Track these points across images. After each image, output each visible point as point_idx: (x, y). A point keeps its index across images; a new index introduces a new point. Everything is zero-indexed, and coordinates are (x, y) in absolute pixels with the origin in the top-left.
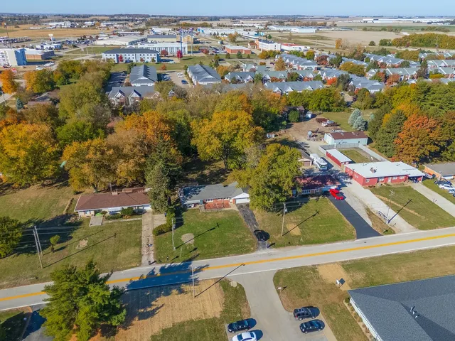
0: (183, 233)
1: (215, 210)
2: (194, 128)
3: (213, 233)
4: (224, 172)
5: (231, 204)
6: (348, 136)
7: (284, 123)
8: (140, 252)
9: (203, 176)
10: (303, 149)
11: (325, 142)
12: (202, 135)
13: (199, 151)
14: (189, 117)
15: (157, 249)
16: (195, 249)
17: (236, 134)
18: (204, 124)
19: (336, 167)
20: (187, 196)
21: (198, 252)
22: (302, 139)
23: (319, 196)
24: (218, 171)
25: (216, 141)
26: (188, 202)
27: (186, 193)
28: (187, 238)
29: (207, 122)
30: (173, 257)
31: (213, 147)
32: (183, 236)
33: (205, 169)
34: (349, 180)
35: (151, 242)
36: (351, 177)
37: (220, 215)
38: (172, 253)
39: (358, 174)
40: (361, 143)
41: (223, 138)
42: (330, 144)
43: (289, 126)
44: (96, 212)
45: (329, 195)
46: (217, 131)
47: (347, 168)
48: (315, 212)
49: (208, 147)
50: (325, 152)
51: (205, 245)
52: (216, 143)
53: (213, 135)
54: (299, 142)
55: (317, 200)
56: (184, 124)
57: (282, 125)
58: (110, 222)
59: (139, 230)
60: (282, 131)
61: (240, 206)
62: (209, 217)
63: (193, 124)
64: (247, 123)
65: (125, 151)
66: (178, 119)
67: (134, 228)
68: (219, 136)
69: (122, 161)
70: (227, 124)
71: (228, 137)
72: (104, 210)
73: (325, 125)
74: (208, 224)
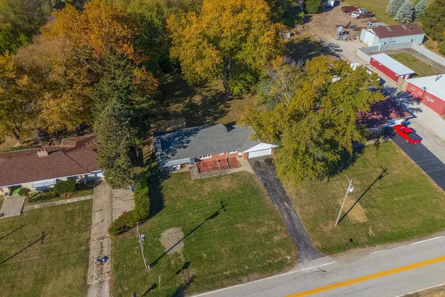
0: (164, 227)
1: (216, 173)
2: (172, 28)
3: (216, 226)
4: (223, 98)
5: (241, 160)
6: (397, 31)
7: (302, 14)
8: (85, 278)
9: (192, 106)
10: (333, 54)
11: (362, 42)
12: (187, 41)
13: (184, 69)
14: (165, 10)
15: (116, 267)
16: (186, 265)
17: (245, 37)
18: (189, 22)
19: (389, 83)
20: (167, 153)
21: (192, 271)
22: (330, 39)
23: (378, 137)
24: (213, 97)
25: (211, 52)
26: (169, 163)
27: (166, 145)
28: (171, 238)
29: (194, 19)
30: (146, 288)
31: (208, 63)
32: (164, 234)
33: (194, 94)
34: (415, 106)
35: (106, 252)
36: (419, 100)
37: (225, 184)
38: (144, 278)
39: (432, 96)
40: (415, 42)
41: (222, 45)
42: (370, 45)
43: (307, 19)
44: (13, 189)
45: (394, 135)
46: (211, 33)
47: (410, 85)
48: (380, 171)
49: (198, 63)
50: (367, 59)
51: (205, 256)
52: (212, 55)
53: (206, 42)
54: (325, 44)
55: (377, 145)
56: (157, 21)
57: (299, 19)
58: (36, 206)
59: (86, 225)
60: (299, 28)
61: (256, 163)
62: (207, 188)
63: (171, 21)
64: (263, 17)
65: (53, 77)
66: (148, 14)
67: (78, 220)
68: (215, 42)
69: (47, 95)
70: (228, 21)
71: (230, 44)
72: (25, 185)
73: (355, 16)
74: (206, 205)
